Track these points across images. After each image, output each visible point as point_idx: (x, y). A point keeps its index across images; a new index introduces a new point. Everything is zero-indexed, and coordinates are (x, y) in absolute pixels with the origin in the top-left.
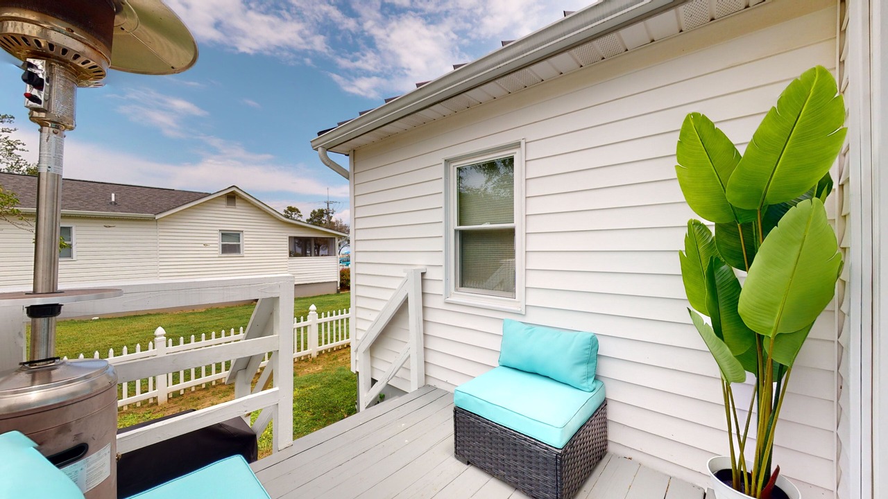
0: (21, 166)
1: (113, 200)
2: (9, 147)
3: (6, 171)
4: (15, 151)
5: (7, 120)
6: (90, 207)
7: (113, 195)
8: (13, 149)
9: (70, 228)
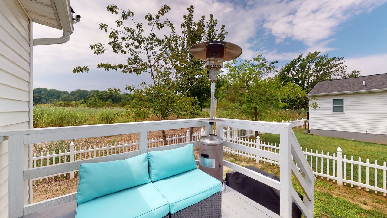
0: (346, 75)
1: (364, 84)
2: (342, 69)
3: (341, 78)
4: (344, 70)
5: (342, 59)
6: (352, 89)
7: (364, 82)
8: (343, 70)
9: (343, 99)
